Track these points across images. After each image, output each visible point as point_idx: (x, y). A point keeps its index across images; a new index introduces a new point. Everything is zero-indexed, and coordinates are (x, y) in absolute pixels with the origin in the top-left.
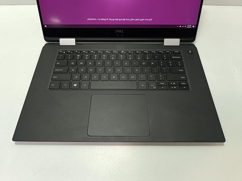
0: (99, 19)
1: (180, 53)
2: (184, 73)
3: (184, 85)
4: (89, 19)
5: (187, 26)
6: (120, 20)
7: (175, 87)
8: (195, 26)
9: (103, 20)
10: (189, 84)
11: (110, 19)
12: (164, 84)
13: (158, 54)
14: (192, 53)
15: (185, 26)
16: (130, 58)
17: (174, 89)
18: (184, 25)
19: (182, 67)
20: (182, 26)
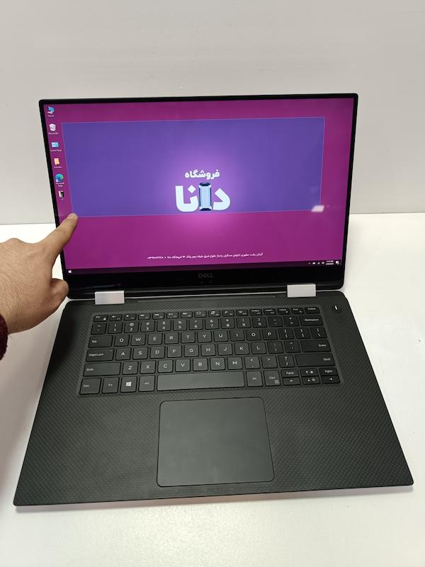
0: (169, 257)
1: (317, 311)
2: (327, 351)
3: (330, 375)
4: (150, 258)
5: (325, 261)
6: (205, 257)
7: (314, 380)
8: (339, 261)
9: (177, 259)
10: (339, 371)
11: (188, 257)
12: (292, 373)
13: (278, 315)
14: (339, 311)
15: (323, 263)
16: (228, 325)
17: (312, 384)
18: (321, 262)
19: (324, 338)
20: (317, 262)
